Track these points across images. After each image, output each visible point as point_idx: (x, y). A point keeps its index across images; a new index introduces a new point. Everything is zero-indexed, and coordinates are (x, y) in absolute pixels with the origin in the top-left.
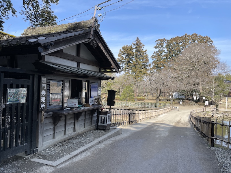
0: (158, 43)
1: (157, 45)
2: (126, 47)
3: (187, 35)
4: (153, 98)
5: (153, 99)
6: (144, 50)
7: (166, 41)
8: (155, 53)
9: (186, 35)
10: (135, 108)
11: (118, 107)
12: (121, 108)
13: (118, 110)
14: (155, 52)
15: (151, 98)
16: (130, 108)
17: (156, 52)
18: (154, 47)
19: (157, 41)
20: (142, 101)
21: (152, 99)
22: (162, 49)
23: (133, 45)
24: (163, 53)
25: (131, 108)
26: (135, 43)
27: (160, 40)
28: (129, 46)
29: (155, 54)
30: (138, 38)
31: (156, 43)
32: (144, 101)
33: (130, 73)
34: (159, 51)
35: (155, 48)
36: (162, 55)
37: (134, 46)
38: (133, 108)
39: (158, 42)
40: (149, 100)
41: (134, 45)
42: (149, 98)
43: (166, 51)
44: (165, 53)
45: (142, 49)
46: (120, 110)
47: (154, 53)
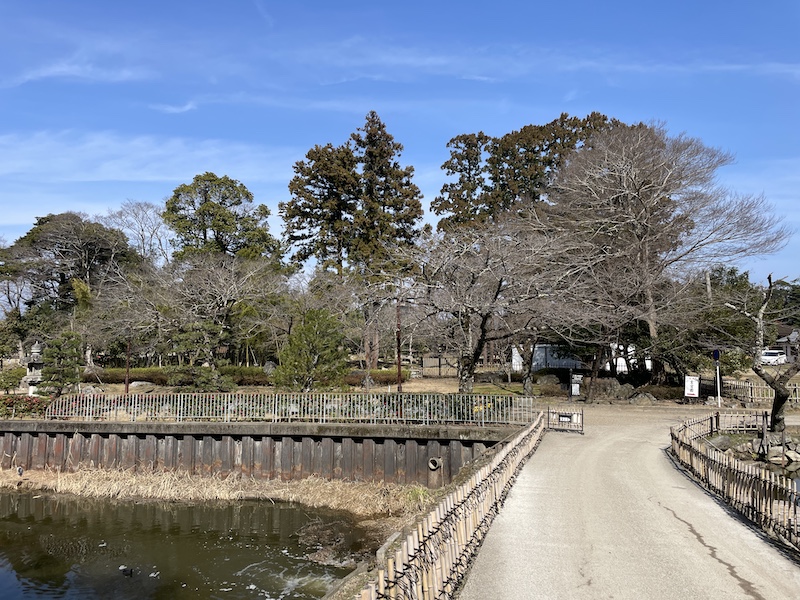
0: (460, 151)
1: (453, 158)
2: (325, 149)
3: (569, 118)
4: (445, 370)
5: (443, 374)
6: (403, 168)
7: (490, 143)
8: (445, 189)
9: (564, 116)
10: (349, 429)
11: (260, 427)
12: (276, 428)
13: (258, 443)
14: (446, 186)
15: (435, 371)
16: (321, 429)
17: (452, 185)
18: (444, 167)
19: (452, 141)
20: (391, 389)
21: (440, 377)
22: (473, 172)
23: (354, 143)
24: (479, 191)
25: (329, 429)
26: (363, 136)
27: (465, 139)
28: (335, 147)
29: (446, 196)
30: (373, 114)
31: (450, 148)
32: (399, 389)
33: (345, 264)
34: (460, 182)
35: (446, 170)
36: (475, 197)
37: (361, 149)
38: (338, 429)
39: (457, 147)
40: (426, 381)
41: (360, 142)
42: (426, 371)
43: (489, 183)
44: (486, 188)
45: (395, 164)
46: (266, 441)
47: (442, 192)
